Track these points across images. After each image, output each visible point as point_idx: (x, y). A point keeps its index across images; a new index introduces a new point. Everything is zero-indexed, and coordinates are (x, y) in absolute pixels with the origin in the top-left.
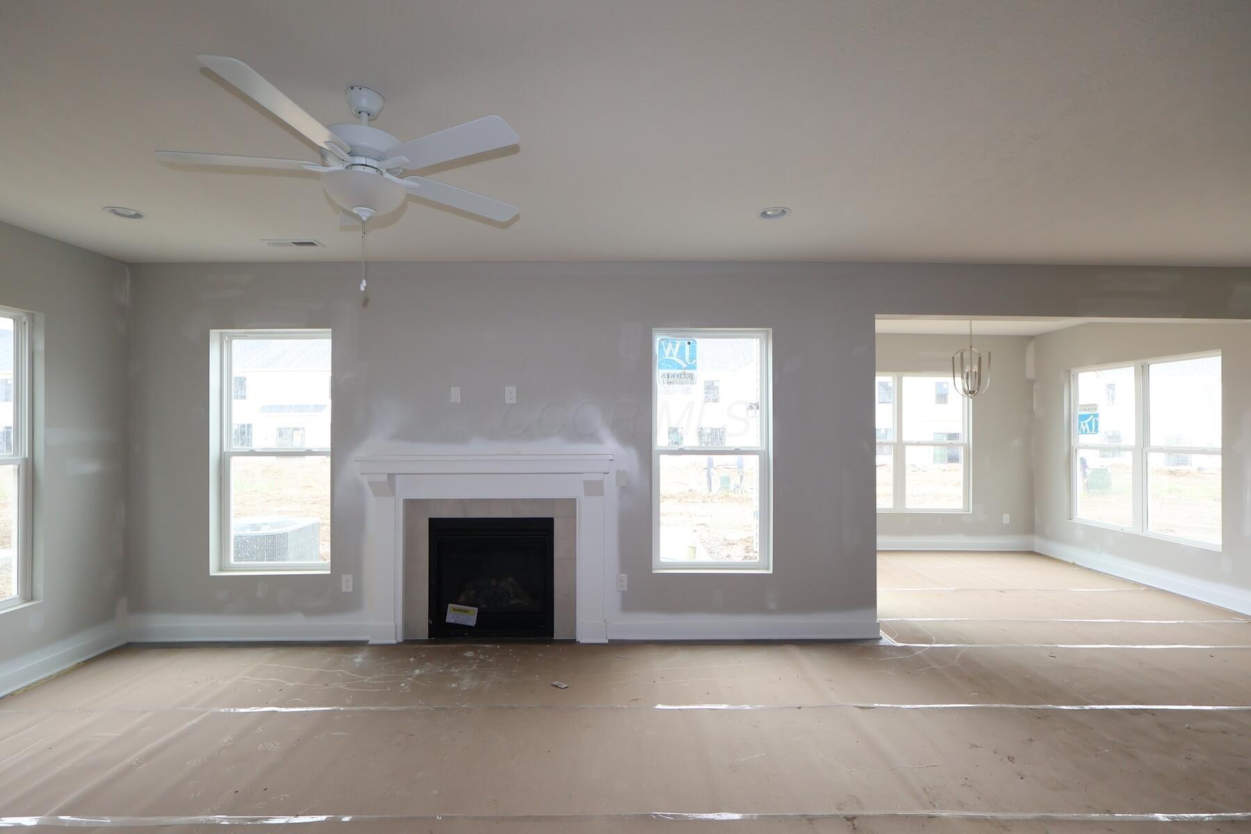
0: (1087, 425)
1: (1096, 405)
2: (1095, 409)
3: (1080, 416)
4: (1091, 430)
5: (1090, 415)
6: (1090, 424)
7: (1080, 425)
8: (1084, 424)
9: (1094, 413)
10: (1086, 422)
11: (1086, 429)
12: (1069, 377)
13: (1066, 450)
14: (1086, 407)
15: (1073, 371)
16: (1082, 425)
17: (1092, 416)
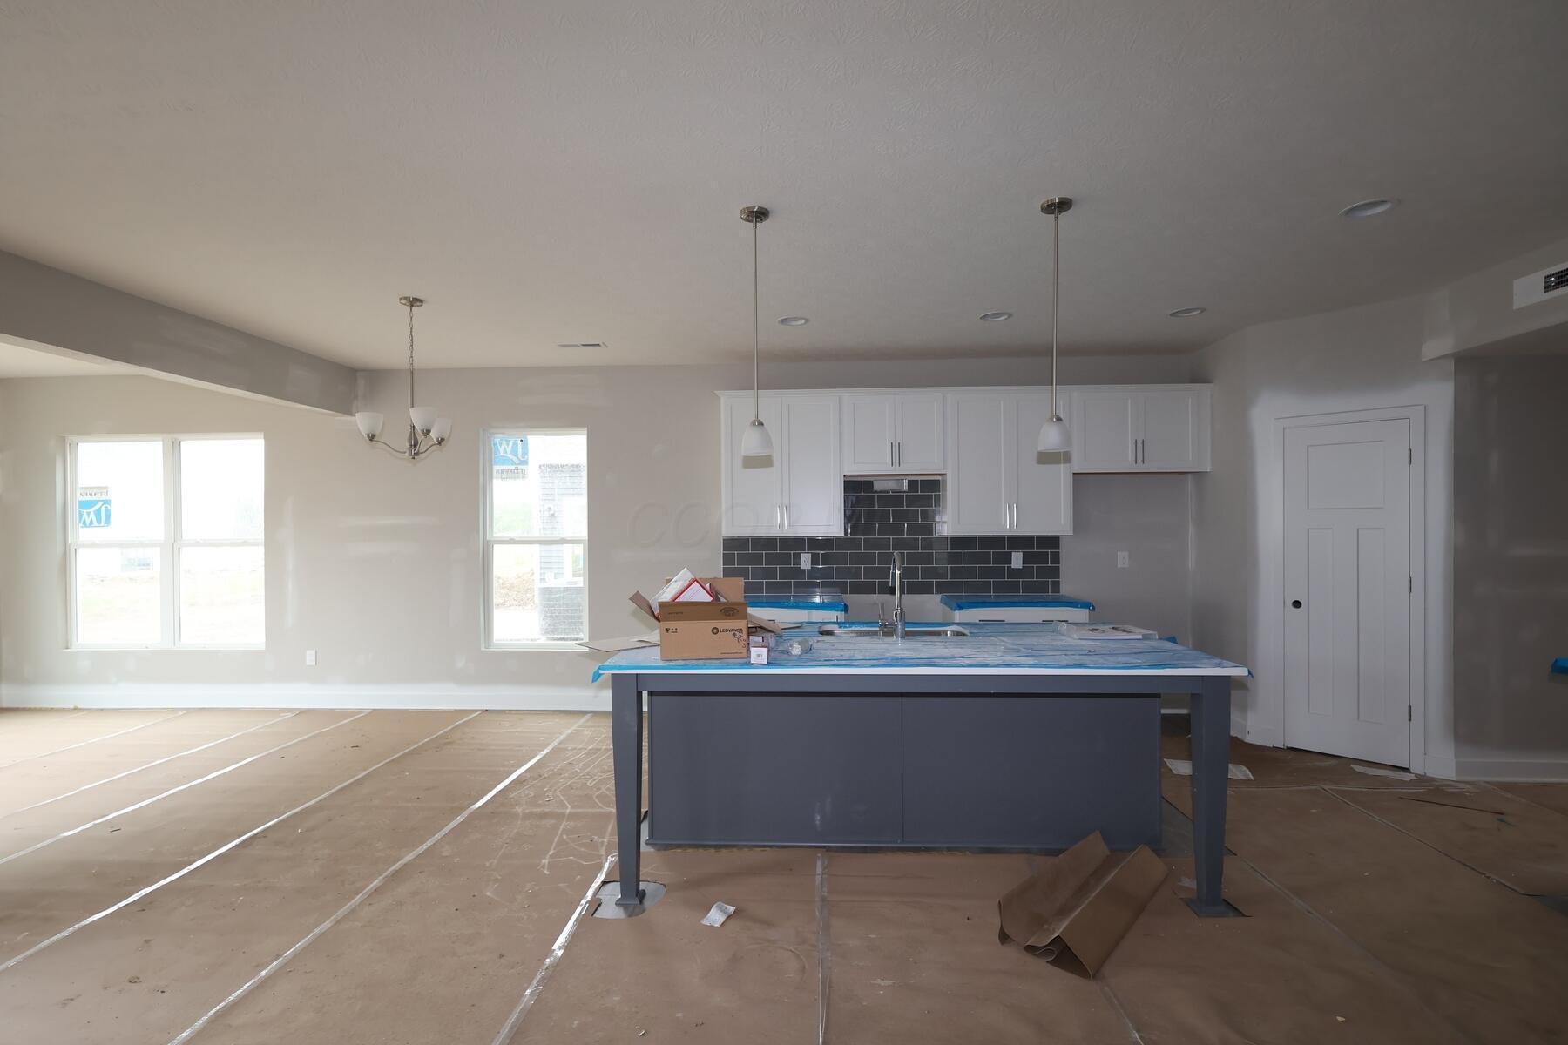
0: (92, 515)
1: (106, 488)
2: (106, 493)
3: (80, 502)
4: (99, 521)
5: (98, 501)
6: (98, 512)
7: (81, 515)
8: (89, 514)
9: (103, 498)
10: (91, 510)
11: (92, 520)
12: (63, 446)
13: (59, 550)
14: (88, 490)
15: (71, 439)
16: (85, 516)
17: (101, 503)
